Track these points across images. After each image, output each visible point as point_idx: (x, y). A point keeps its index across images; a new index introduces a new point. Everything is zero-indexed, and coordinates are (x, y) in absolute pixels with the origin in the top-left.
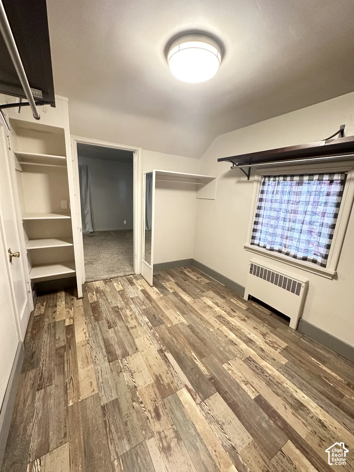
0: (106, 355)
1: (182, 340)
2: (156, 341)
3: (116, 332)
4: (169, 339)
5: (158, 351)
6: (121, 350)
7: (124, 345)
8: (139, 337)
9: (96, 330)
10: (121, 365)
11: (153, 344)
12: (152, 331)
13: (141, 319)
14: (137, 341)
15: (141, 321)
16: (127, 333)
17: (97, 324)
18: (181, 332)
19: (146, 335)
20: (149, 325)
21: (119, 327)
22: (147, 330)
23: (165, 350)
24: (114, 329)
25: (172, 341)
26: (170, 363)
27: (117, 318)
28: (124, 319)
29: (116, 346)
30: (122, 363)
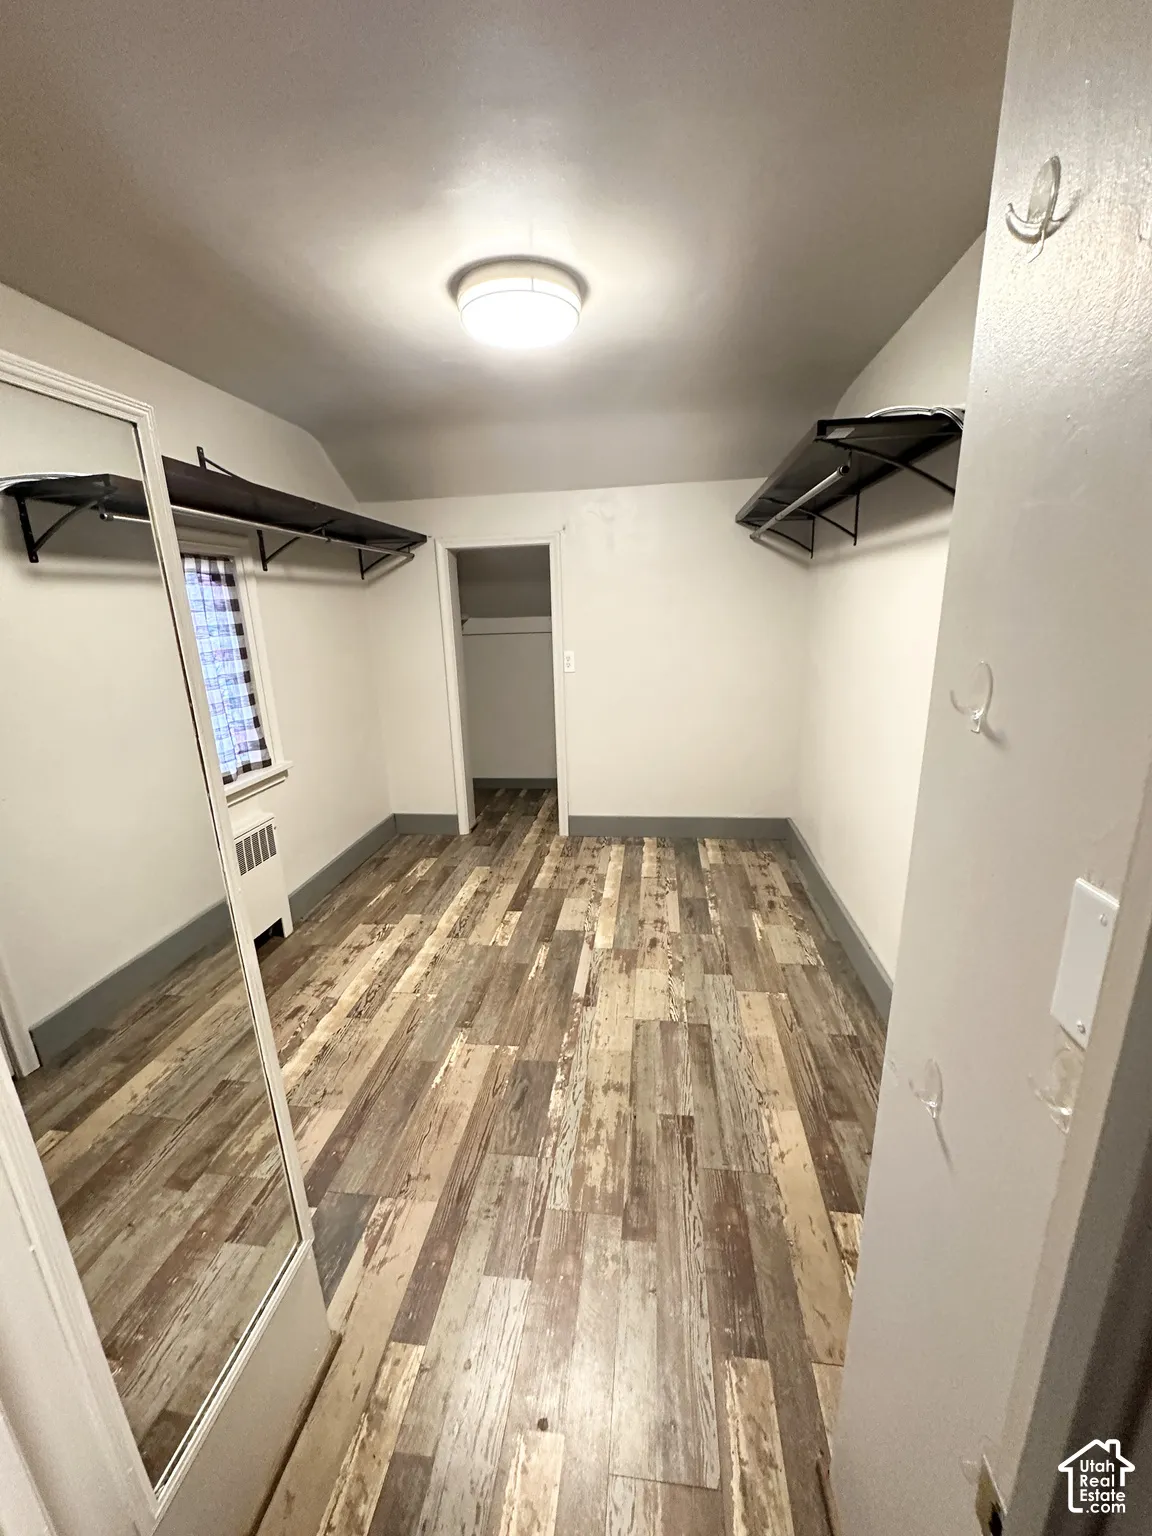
0: (714, 1043)
1: (521, 1004)
2: (581, 1025)
3: (672, 1095)
4: (549, 1018)
5: (594, 1004)
6: (674, 1038)
7: (663, 1046)
8: (616, 1051)
9: (735, 1134)
10: (684, 1010)
11: (594, 1022)
12: (570, 1055)
13: (574, 1109)
14: (627, 1043)
15: (575, 1103)
16: (641, 1075)
17: (732, 1157)
18: (503, 1020)
19: (595, 1051)
20: (563, 1077)
21: (658, 1112)
22: (581, 1063)
23: (578, 1001)
24: (676, 1109)
25: (545, 1011)
26: (589, 980)
27: (653, 1154)
28: (629, 1138)
29: (684, 1052)
30: (682, 1014)
